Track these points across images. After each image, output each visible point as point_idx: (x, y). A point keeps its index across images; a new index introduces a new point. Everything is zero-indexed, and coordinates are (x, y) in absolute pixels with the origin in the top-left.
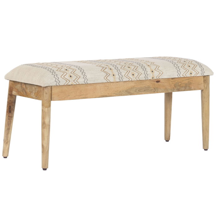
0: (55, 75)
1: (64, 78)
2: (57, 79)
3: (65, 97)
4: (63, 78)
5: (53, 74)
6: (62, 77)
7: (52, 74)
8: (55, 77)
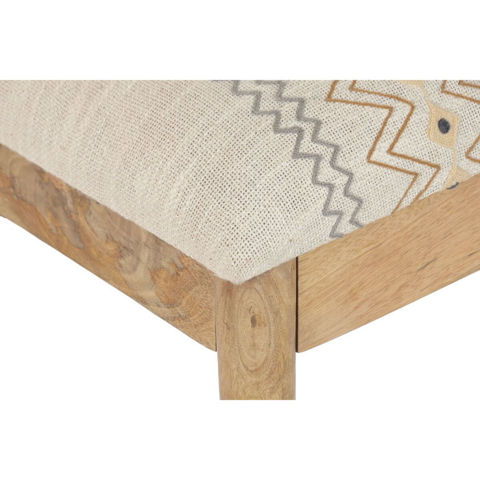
0: (318, 158)
1: (394, 161)
2: (338, 193)
3: (405, 286)
4: (388, 159)
5: (307, 145)
6: (380, 155)
7: (296, 154)
8: (326, 173)
